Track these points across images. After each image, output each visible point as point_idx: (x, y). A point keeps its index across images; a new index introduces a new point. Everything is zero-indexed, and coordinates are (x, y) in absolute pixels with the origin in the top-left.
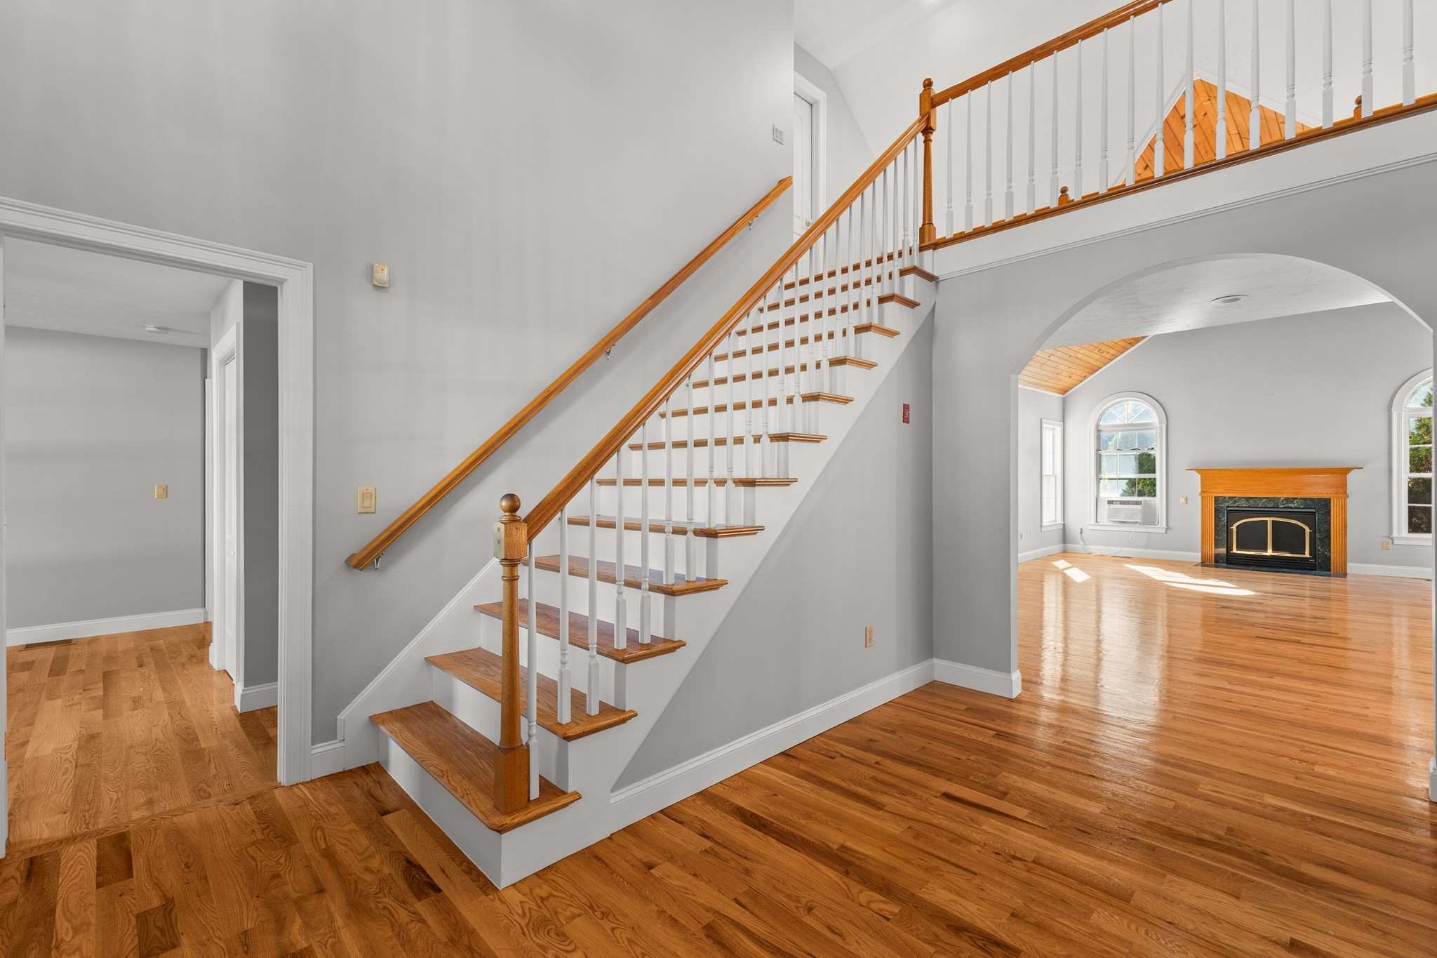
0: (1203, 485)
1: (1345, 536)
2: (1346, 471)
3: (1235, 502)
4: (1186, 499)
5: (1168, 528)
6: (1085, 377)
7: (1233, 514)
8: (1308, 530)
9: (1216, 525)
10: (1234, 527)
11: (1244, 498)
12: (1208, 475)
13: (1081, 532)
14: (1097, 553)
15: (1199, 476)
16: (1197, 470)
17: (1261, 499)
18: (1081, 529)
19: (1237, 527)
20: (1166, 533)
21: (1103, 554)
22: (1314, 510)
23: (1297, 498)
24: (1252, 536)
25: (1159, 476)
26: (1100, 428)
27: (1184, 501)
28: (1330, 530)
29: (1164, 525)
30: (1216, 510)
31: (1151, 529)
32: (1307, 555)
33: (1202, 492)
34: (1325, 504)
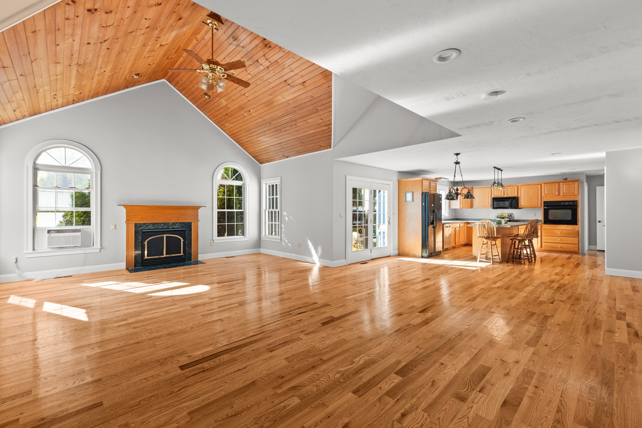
0: (127, 216)
1: (198, 242)
2: (197, 208)
3: (147, 226)
4: (115, 226)
5: (102, 248)
6: (24, 117)
7: (145, 235)
8: (182, 240)
9: (136, 242)
10: (146, 243)
11: (152, 224)
12: (131, 209)
13: (16, 262)
14: (39, 278)
15: (124, 210)
16: (125, 206)
17: (160, 224)
18: (17, 259)
19: (148, 242)
20: (100, 251)
21: (45, 278)
22: (185, 229)
23: (178, 223)
24: (155, 247)
25: (94, 209)
26: (38, 167)
27: (113, 227)
28: (191, 239)
29: (99, 246)
30: (136, 232)
31: (88, 250)
32: (182, 254)
33: (127, 220)
34: (189, 225)
